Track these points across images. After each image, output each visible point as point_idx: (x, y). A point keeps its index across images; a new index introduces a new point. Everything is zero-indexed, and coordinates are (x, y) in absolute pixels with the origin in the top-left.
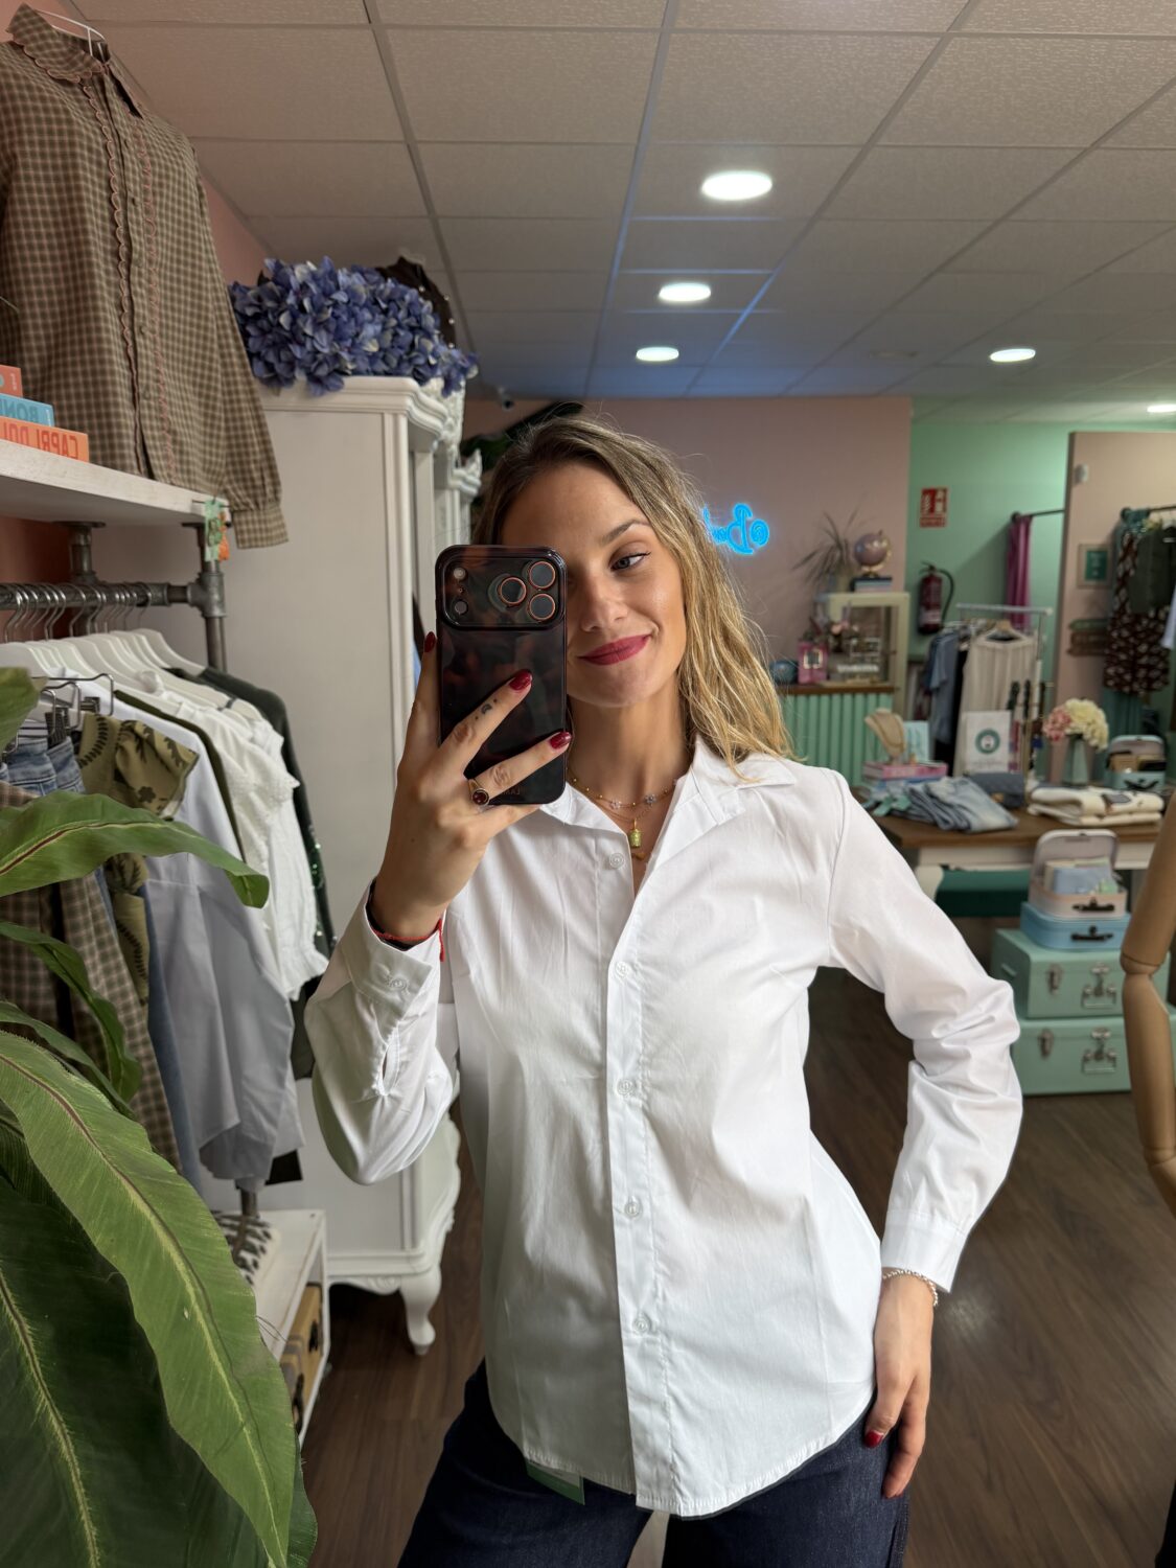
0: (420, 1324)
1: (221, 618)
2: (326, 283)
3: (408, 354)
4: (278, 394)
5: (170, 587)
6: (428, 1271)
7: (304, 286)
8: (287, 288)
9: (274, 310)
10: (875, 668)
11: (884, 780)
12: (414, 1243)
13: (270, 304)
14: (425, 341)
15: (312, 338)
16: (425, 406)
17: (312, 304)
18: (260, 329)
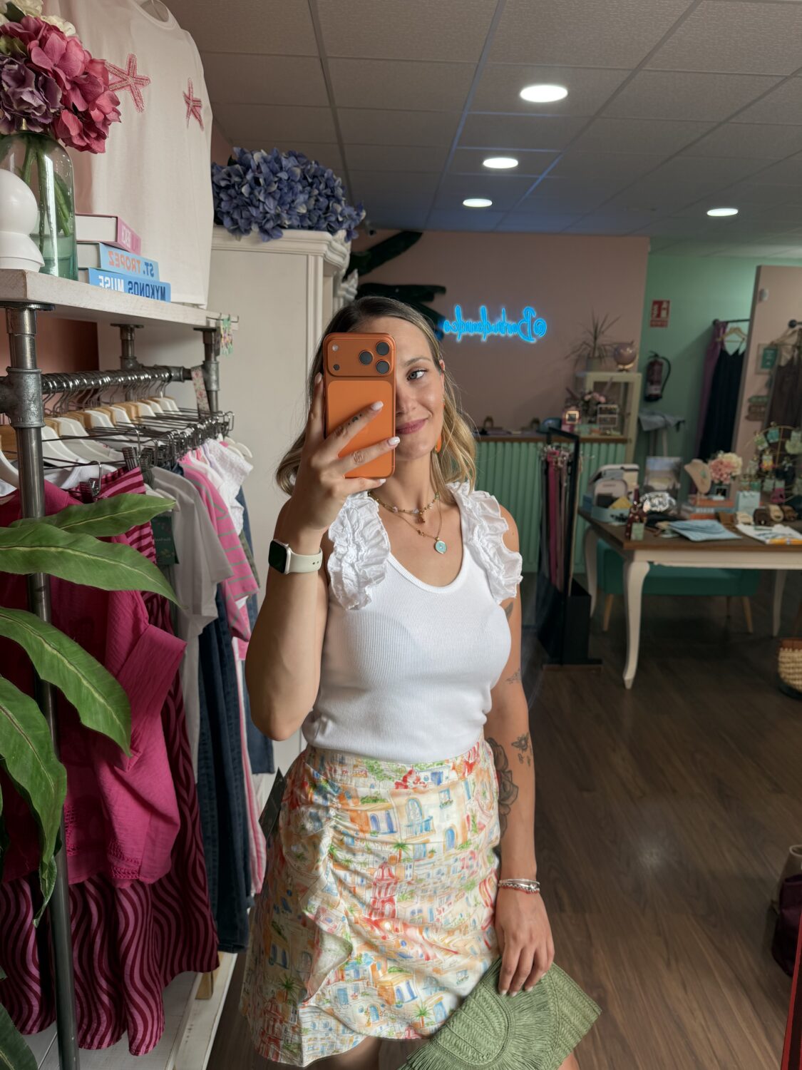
1: (216, 393)
2: (273, 165)
3: (324, 213)
4: (239, 240)
5: (183, 369)
7: (258, 167)
8: (247, 167)
9: (240, 184)
13: (237, 179)
14: (336, 205)
15: (264, 203)
16: (335, 250)
17: (265, 180)
18: (230, 196)
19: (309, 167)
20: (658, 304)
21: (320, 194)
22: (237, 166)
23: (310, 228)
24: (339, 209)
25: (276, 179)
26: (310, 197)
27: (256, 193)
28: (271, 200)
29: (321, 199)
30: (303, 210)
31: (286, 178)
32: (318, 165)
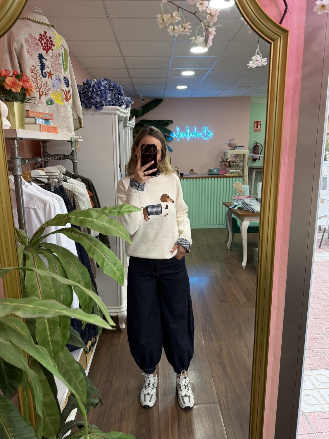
0: (122, 324)
1: (76, 162)
2: (98, 84)
3: (117, 100)
4: (88, 111)
5: (65, 155)
6: (124, 311)
7: (94, 86)
8: (90, 86)
9: (87, 92)
10: (240, 171)
11: (237, 200)
12: (121, 305)
13: (86, 90)
14: (121, 96)
15: (96, 98)
16: (122, 112)
17: (96, 90)
18: (84, 96)
19: (111, 84)
20: (257, 122)
21: (115, 93)
22: (86, 86)
23: (113, 105)
24: (123, 98)
25: (100, 89)
26: (112, 94)
27: (93, 95)
28: (98, 96)
29: (116, 95)
30: (109, 99)
31: (103, 89)
32: (114, 83)
